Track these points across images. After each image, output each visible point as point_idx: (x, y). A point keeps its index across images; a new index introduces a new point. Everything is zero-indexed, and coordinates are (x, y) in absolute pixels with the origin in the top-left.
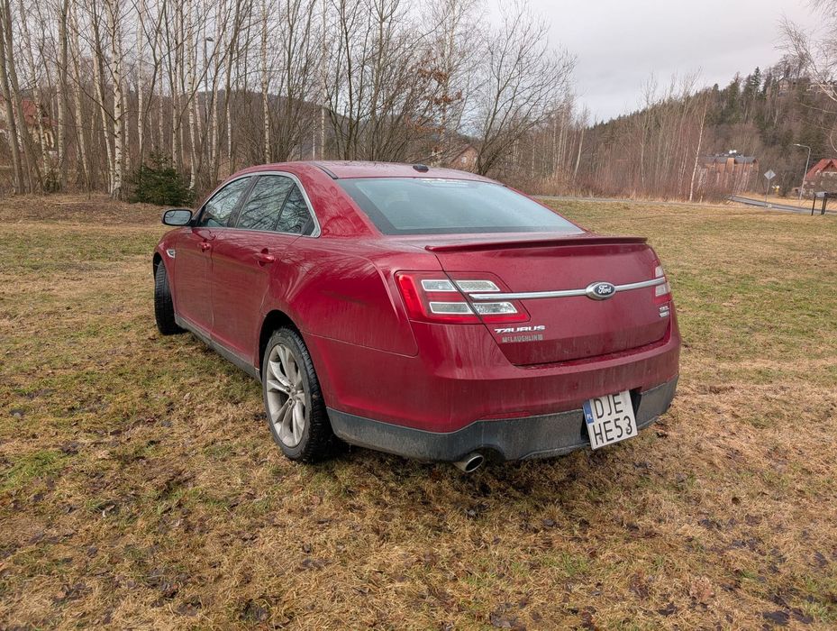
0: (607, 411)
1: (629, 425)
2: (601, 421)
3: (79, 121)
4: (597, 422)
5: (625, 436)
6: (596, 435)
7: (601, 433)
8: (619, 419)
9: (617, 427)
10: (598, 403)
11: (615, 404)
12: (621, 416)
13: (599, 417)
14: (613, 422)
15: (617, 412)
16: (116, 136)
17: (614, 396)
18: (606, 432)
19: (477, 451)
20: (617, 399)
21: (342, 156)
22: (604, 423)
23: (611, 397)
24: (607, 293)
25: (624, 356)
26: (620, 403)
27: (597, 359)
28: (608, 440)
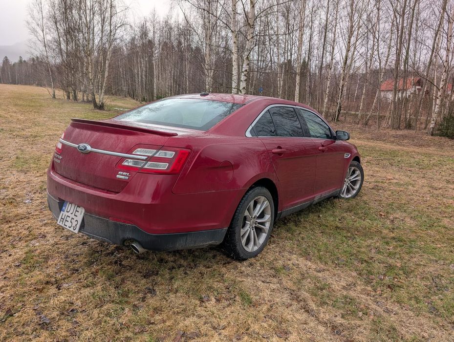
0: (71, 212)
1: (76, 225)
2: (67, 214)
4: (65, 213)
5: (71, 229)
6: (62, 218)
7: (63, 219)
8: (73, 219)
9: (71, 222)
10: (70, 205)
11: (76, 211)
12: (76, 218)
13: (67, 212)
14: (71, 218)
15: (75, 215)
16: (438, 98)
17: (78, 206)
18: (66, 220)
20: (78, 209)
22: (67, 216)
23: (76, 206)
26: (78, 212)
28: (64, 225)
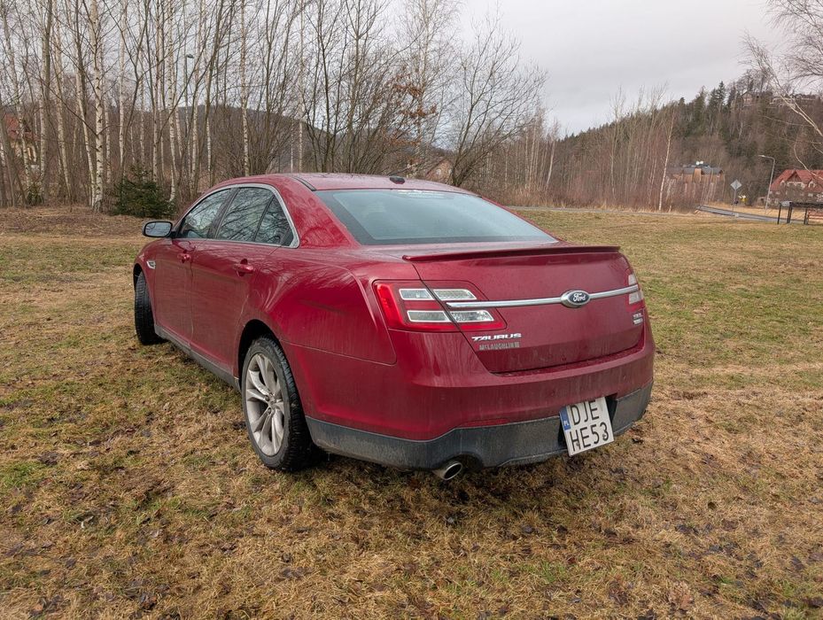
0: (583, 417)
1: (606, 431)
2: (578, 427)
3: (61, 136)
4: (574, 428)
5: (602, 442)
6: (573, 441)
7: (577, 440)
8: (595, 426)
9: (594, 433)
10: (574, 409)
11: (591, 410)
12: (597, 422)
13: (576, 424)
14: (589, 428)
15: (593, 419)
16: (97, 150)
17: (589, 403)
18: (583, 438)
19: (455, 459)
20: (593, 406)
21: (320, 169)
22: (581, 430)
23: (587, 403)
24: (582, 301)
25: (600, 363)
26: (596, 409)
27: (572, 366)
28: (585, 446)
